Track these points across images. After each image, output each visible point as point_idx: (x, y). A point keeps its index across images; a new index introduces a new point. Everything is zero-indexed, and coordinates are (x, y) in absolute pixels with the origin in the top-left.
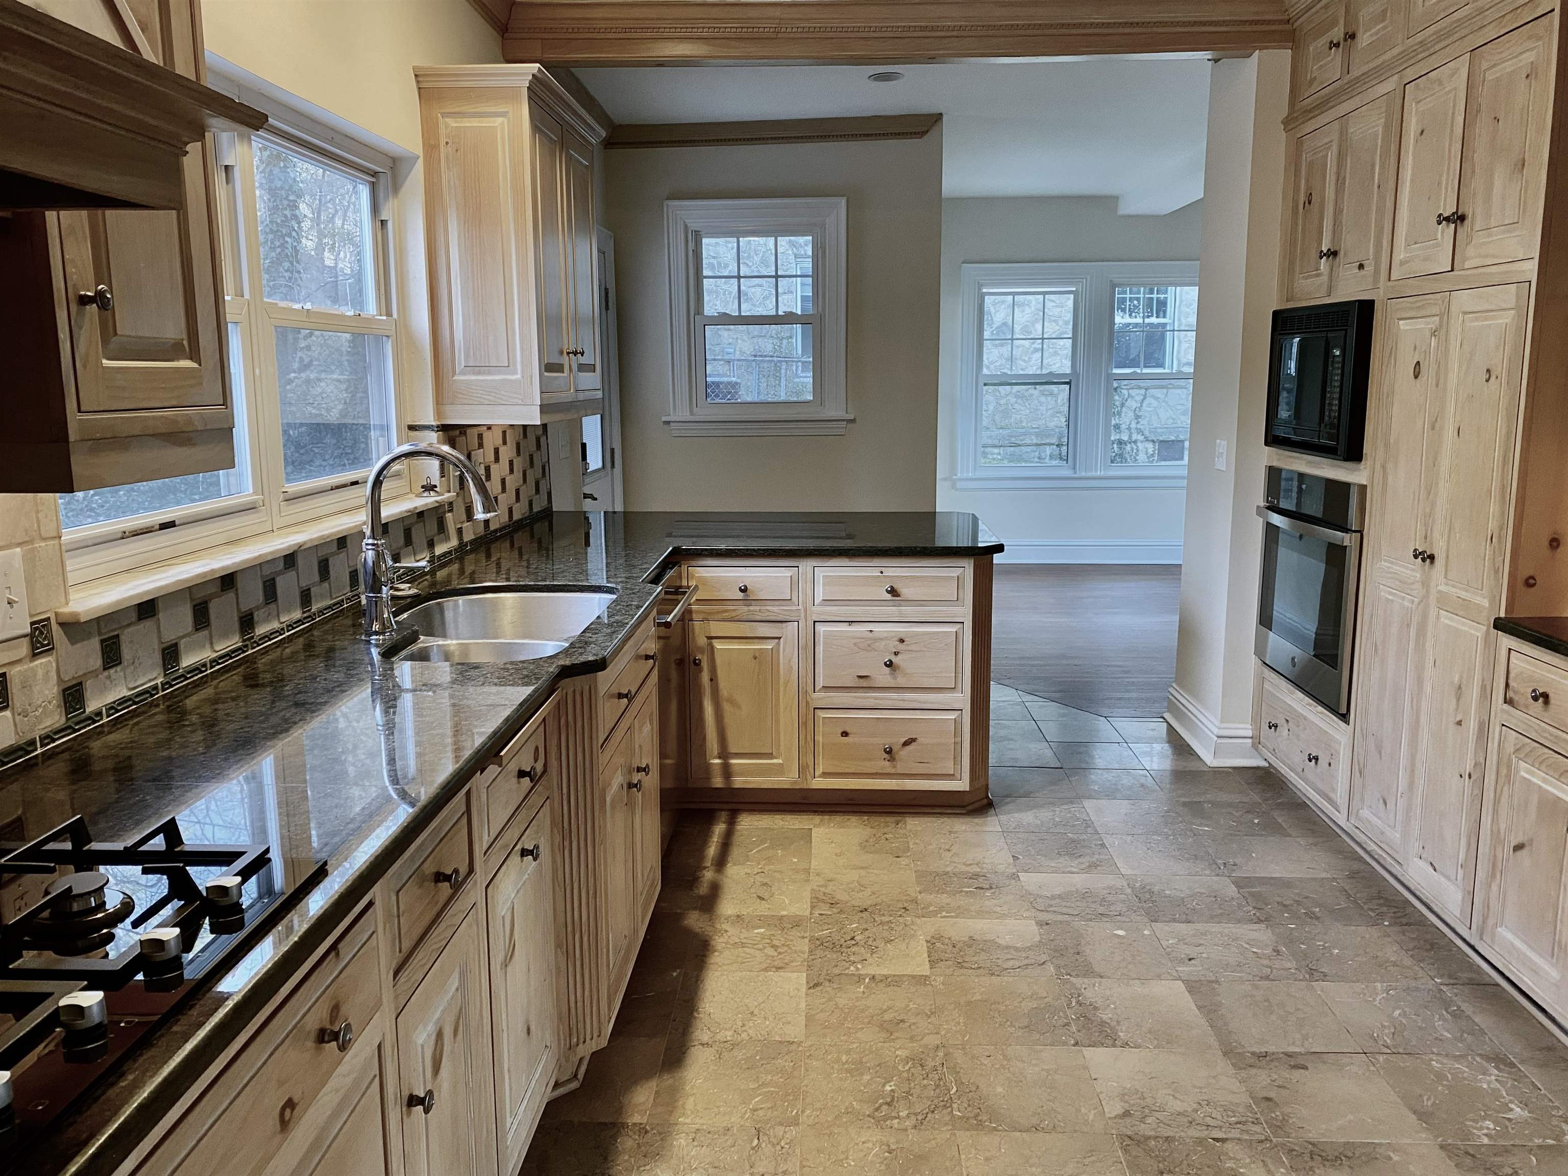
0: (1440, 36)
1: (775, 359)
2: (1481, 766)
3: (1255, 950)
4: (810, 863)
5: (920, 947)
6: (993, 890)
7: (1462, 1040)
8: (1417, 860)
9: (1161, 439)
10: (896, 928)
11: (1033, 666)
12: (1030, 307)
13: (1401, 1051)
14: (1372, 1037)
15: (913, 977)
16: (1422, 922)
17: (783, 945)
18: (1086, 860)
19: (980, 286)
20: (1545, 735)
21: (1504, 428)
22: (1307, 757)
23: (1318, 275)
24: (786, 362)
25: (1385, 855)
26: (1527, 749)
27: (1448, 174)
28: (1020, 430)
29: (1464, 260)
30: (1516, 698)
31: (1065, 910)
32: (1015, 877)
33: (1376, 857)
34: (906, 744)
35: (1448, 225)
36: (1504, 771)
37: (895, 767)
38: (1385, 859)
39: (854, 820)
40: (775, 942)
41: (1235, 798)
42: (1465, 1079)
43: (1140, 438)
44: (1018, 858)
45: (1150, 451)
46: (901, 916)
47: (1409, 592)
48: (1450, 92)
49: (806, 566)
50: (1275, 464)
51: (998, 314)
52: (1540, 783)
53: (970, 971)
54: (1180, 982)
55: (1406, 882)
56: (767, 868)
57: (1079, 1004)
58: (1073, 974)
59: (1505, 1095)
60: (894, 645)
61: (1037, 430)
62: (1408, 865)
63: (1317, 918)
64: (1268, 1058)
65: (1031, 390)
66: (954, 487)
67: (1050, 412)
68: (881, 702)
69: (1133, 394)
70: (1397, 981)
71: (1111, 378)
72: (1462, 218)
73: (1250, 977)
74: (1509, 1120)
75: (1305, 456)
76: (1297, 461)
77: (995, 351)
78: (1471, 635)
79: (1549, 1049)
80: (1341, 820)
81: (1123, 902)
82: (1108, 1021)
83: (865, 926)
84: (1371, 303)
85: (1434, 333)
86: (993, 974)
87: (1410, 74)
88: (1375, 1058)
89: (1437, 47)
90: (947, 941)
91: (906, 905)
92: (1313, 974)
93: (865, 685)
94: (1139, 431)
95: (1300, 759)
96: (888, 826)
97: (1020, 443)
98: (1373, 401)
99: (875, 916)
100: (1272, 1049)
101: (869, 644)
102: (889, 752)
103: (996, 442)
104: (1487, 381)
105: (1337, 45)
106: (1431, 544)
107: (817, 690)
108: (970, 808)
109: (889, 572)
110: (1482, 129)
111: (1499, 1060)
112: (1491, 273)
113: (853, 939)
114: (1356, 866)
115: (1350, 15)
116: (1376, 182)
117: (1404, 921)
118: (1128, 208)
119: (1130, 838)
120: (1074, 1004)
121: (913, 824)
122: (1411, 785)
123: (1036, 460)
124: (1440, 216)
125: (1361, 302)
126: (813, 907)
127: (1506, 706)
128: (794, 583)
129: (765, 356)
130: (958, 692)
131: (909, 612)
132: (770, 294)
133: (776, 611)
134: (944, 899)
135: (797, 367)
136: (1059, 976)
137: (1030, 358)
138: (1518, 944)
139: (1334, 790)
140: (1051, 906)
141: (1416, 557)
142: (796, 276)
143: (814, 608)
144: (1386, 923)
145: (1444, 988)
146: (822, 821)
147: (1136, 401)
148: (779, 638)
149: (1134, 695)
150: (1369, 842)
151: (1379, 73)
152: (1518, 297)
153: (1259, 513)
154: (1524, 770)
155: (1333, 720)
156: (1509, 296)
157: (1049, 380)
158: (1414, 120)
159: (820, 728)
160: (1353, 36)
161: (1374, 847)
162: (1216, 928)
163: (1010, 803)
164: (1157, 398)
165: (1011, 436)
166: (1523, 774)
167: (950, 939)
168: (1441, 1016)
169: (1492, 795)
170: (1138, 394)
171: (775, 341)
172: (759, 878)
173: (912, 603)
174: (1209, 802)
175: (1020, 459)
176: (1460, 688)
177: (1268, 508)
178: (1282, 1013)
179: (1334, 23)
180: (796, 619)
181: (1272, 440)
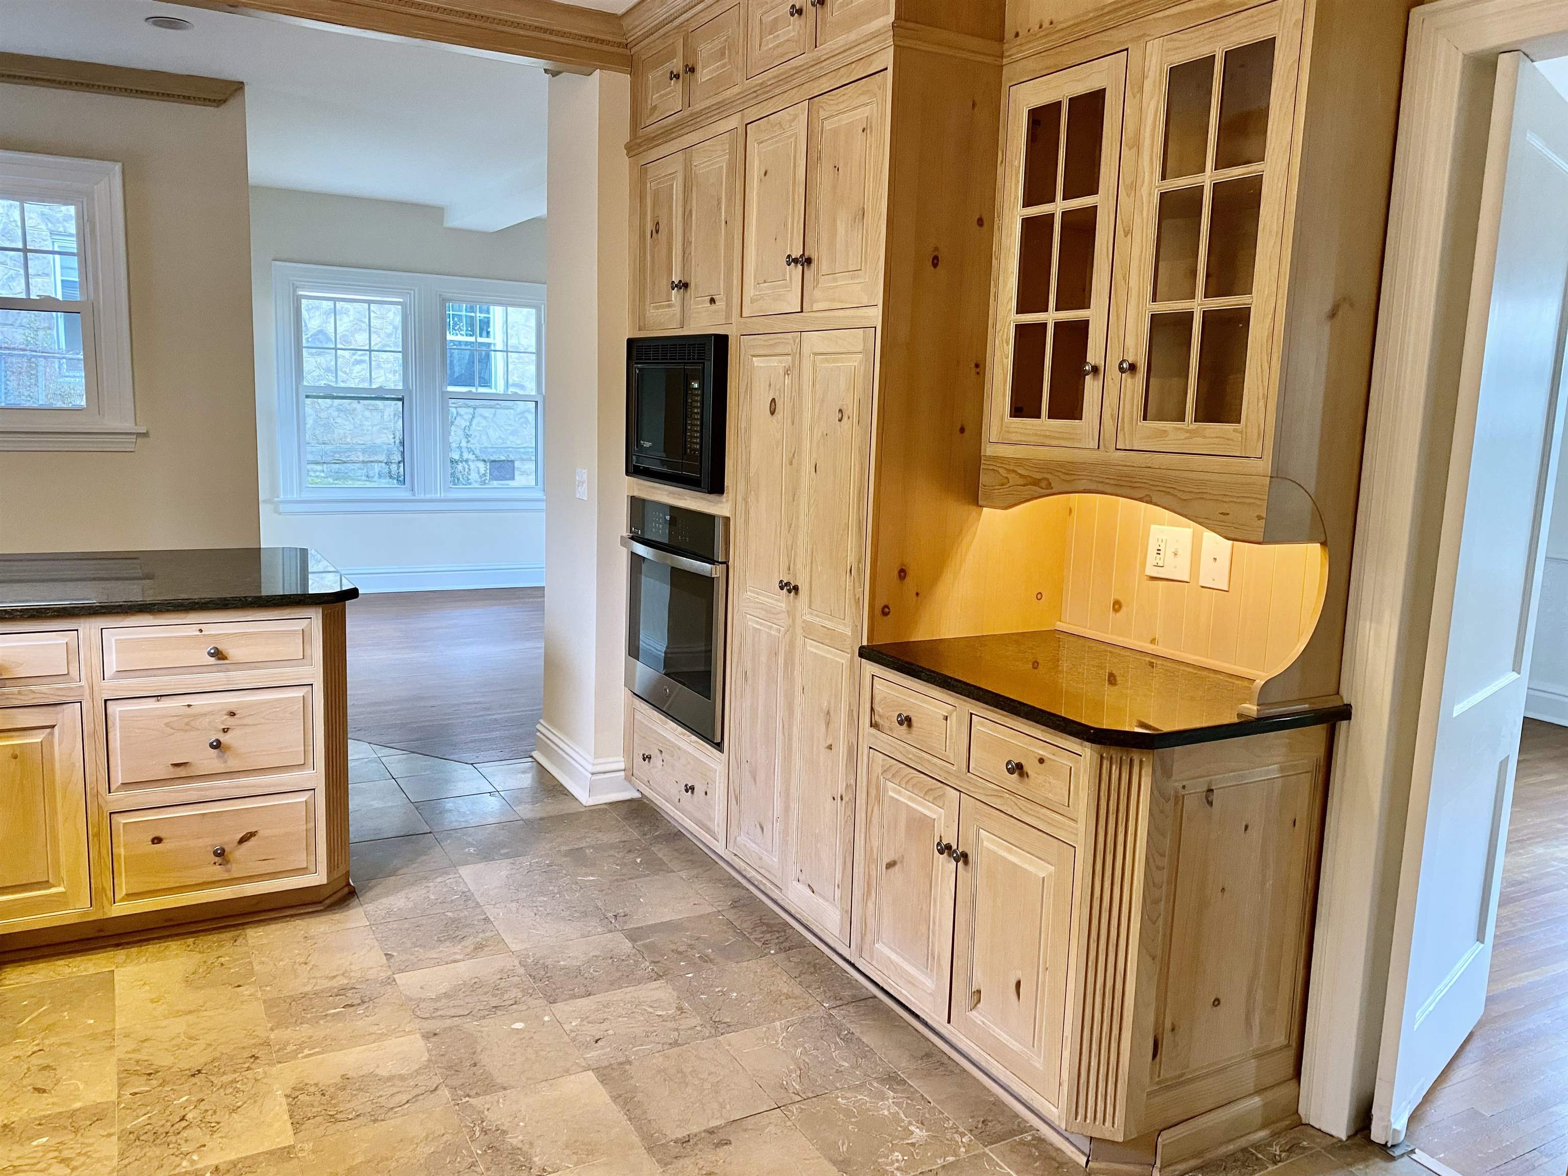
0: (781, 80)
1: (28, 353)
2: (853, 788)
3: (659, 1013)
4: (114, 1020)
5: (278, 1106)
6: (366, 1005)
7: (858, 1066)
8: (795, 883)
9: (492, 459)
10: (243, 1088)
11: (385, 712)
12: (349, 316)
13: (810, 1095)
14: (782, 1086)
15: (271, 1153)
16: (802, 944)
17: (79, 1154)
18: (470, 942)
19: (295, 288)
20: (911, 756)
21: (857, 466)
22: (683, 788)
23: (670, 306)
24: (45, 357)
25: (764, 881)
26: (893, 770)
27: (793, 217)
28: (345, 446)
29: (813, 302)
30: (880, 721)
31: (452, 1012)
32: (390, 981)
33: (756, 883)
34: (242, 841)
35: (796, 266)
36: (873, 792)
37: (228, 871)
38: (764, 884)
39: (174, 946)
40: (66, 1154)
41: (614, 837)
42: (868, 1110)
43: (472, 457)
44: (392, 956)
45: (482, 471)
46: (248, 1069)
47: (775, 621)
48: (790, 137)
49: (89, 628)
50: (636, 494)
51: (313, 322)
52: (906, 801)
53: (347, 1124)
54: (590, 1073)
55: (787, 907)
56: (47, 1042)
57: (485, 1132)
58: (473, 1093)
59: (904, 1118)
60: (224, 720)
61: (363, 447)
62: (788, 889)
63: (711, 961)
64: (691, 1143)
65: (355, 403)
66: (276, 511)
67: (375, 428)
68: (207, 793)
69: (462, 413)
70: (792, 1014)
71: (447, 397)
72: (809, 261)
73: (660, 1047)
74: (913, 1145)
75: (666, 487)
76: (659, 492)
77: (312, 360)
78: (837, 662)
79: (928, 1055)
80: (720, 848)
81: (516, 986)
82: (520, 1146)
83: (201, 1096)
84: (726, 337)
85: (787, 372)
86: (375, 1121)
87: (752, 114)
88: (790, 1111)
89: (777, 91)
90: (312, 1089)
91: (254, 1051)
92: (719, 1027)
93: (183, 774)
94: (470, 451)
95: (677, 791)
96: (223, 946)
97: (345, 459)
98: (732, 437)
99: (212, 1078)
100: (695, 1129)
101: (188, 722)
102: (220, 854)
103: (319, 459)
104: (840, 420)
105: (677, 76)
106: (795, 575)
107: (113, 788)
108: (328, 902)
109: (209, 630)
110: (824, 178)
111: (892, 1079)
112: (839, 317)
113: (183, 1119)
114: (736, 893)
115: (689, 50)
116: (723, 217)
117: (787, 944)
118: (455, 220)
119: (514, 904)
120: (478, 1134)
121: (257, 936)
122: (787, 809)
123: (364, 478)
124: (789, 256)
125: (717, 336)
126: (121, 1085)
127: (873, 730)
128: (73, 653)
129: (14, 349)
130: (309, 769)
131: (241, 678)
132: (18, 275)
133: (44, 692)
134: (305, 1030)
135: (60, 366)
136: (456, 1100)
137: (352, 371)
138: (894, 957)
139: (712, 820)
140: (437, 1010)
141: (782, 588)
142: (53, 252)
143: (103, 683)
144: (772, 952)
145: (833, 1012)
146: (128, 956)
147: (465, 420)
148: (53, 727)
149: (497, 734)
150: (748, 869)
151: (722, 109)
152: (865, 341)
153: (623, 542)
154: (893, 791)
155: (707, 749)
156: (855, 341)
157: (380, 396)
158: (756, 163)
159: (121, 838)
160: (692, 70)
161: (754, 873)
162: (617, 995)
163: (375, 886)
164: (485, 418)
165: (335, 453)
166: (891, 793)
167: (316, 1085)
168: (836, 1043)
169: (864, 815)
170: (467, 413)
171: (27, 331)
172: (35, 1061)
173: (246, 666)
174: (589, 847)
175: (346, 477)
176: (828, 713)
177: (632, 538)
178: (697, 1082)
179: (672, 55)
180: (77, 699)
181: (633, 470)
